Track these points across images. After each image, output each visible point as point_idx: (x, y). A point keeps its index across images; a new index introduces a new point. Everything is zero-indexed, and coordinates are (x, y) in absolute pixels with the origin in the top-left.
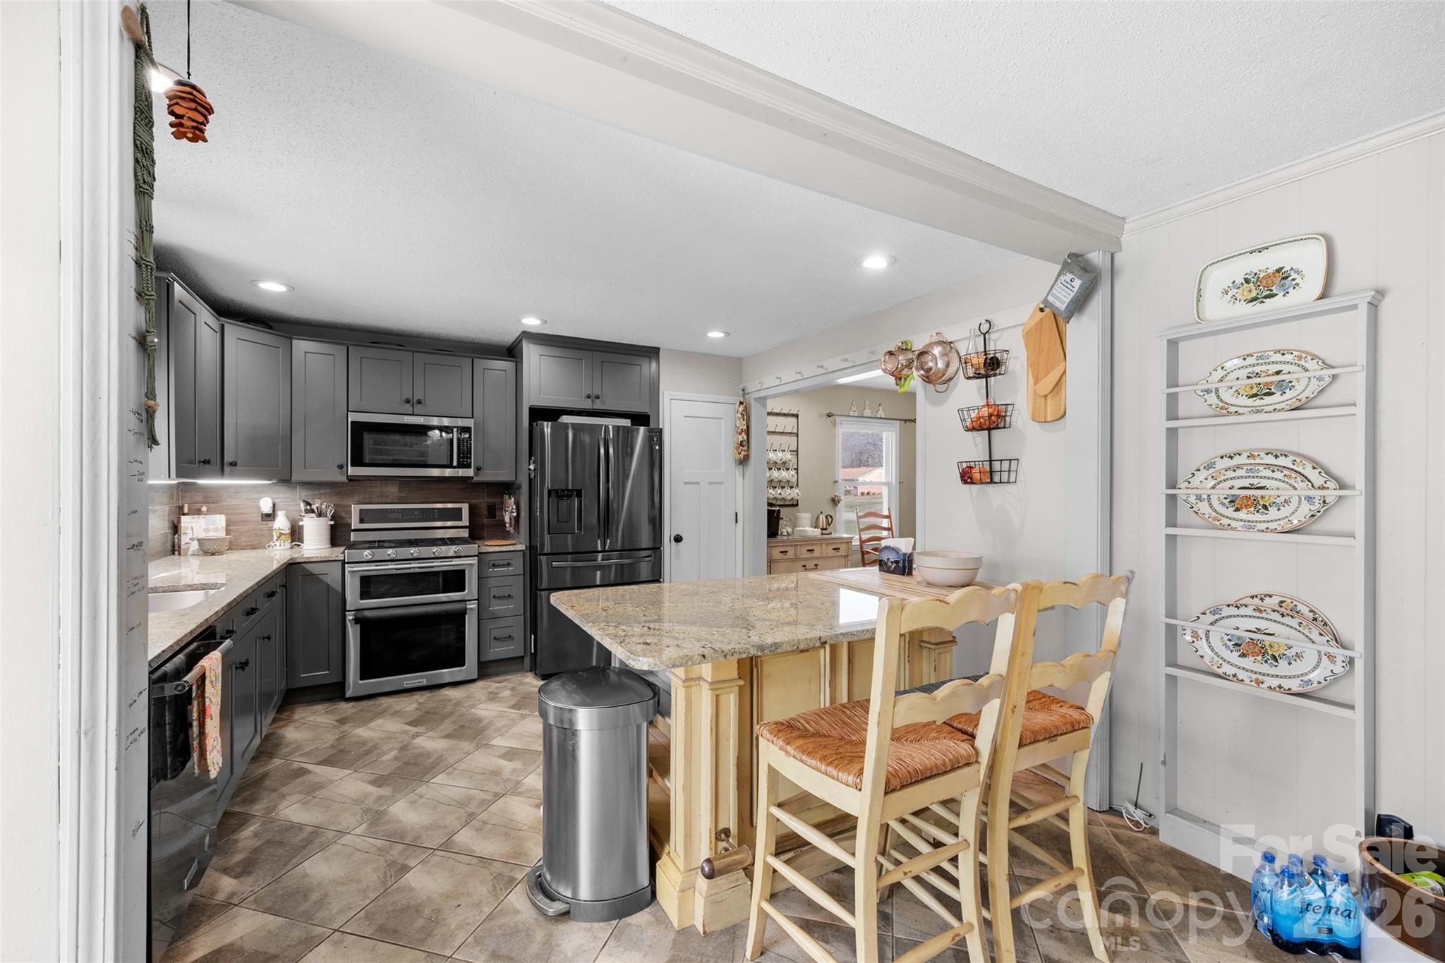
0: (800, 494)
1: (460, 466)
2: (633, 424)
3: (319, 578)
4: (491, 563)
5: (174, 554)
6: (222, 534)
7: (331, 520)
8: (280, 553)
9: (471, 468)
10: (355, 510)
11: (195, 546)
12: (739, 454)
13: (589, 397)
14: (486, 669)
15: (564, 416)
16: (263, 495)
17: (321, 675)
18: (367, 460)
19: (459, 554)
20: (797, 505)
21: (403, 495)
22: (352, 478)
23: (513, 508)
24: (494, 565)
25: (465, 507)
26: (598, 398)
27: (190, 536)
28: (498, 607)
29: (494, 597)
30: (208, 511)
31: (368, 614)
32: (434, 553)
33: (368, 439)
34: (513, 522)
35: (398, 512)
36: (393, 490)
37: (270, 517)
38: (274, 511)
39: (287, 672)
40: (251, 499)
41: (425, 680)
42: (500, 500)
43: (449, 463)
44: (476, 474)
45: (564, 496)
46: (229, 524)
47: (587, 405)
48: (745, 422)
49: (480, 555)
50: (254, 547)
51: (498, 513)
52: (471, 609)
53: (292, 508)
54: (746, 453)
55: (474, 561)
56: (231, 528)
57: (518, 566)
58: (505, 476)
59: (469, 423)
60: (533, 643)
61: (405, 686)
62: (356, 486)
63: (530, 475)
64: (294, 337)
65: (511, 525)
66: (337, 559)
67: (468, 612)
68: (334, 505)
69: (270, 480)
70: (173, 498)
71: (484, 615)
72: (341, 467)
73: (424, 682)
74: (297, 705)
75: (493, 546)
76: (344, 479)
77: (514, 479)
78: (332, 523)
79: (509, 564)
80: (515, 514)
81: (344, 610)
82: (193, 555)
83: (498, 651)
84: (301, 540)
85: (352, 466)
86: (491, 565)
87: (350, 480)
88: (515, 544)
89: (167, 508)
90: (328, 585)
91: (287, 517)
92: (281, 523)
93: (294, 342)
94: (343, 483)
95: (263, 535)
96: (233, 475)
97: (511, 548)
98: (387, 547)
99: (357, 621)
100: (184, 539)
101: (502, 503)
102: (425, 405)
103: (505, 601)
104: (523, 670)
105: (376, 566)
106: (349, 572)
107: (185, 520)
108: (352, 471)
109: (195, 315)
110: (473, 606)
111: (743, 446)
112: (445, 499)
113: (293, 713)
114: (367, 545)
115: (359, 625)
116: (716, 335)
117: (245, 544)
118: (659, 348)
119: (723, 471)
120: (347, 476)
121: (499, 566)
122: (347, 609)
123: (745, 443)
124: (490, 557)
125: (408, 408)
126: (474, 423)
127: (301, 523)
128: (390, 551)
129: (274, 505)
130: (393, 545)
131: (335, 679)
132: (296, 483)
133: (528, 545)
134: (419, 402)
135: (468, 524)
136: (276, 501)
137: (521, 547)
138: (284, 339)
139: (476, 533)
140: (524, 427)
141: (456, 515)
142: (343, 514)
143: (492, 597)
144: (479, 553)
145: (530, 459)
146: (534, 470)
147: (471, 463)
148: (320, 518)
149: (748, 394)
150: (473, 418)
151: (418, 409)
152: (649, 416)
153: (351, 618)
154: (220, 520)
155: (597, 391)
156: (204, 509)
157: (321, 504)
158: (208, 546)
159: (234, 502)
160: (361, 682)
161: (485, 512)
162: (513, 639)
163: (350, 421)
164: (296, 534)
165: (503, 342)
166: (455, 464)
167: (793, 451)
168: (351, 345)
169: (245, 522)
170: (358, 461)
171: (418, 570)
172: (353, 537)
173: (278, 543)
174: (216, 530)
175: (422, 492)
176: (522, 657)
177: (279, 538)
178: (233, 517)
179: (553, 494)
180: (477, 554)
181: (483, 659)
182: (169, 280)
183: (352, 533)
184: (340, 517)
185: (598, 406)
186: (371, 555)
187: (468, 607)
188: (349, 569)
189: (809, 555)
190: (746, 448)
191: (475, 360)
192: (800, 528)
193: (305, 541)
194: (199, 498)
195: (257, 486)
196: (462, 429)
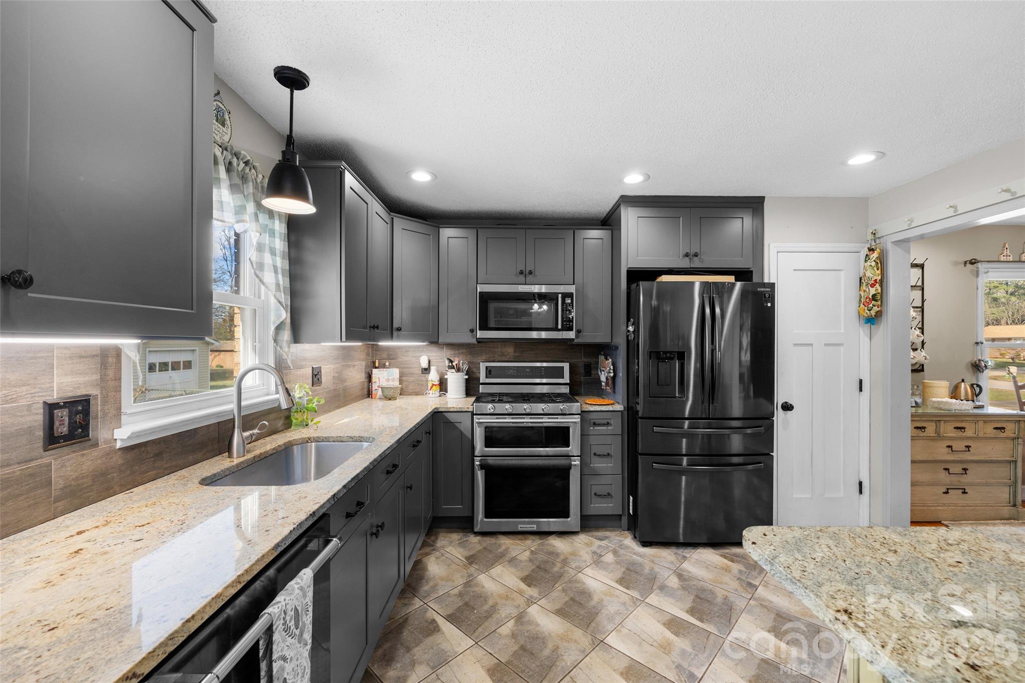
0: (928, 357)
1: (564, 329)
3: (455, 425)
4: (592, 421)
5: (369, 397)
6: (397, 384)
7: (466, 375)
8: (430, 402)
9: (572, 330)
10: (483, 366)
11: (380, 392)
12: (870, 310)
13: (687, 256)
14: (589, 523)
15: (663, 276)
16: (423, 354)
17: (456, 508)
18: (492, 325)
19: (564, 412)
20: (922, 370)
21: (517, 354)
22: (480, 340)
23: (610, 369)
24: (594, 424)
25: (566, 366)
26: (697, 256)
27: (377, 384)
28: (599, 464)
29: (595, 454)
30: (389, 365)
31: (491, 461)
32: (543, 409)
33: (492, 306)
34: (610, 382)
35: (514, 370)
36: (511, 350)
37: (426, 371)
38: (429, 366)
39: (433, 503)
40: (415, 357)
41: (535, 526)
42: (594, 360)
43: (554, 327)
44: (577, 336)
45: (667, 358)
46: (402, 375)
47: (685, 264)
48: (879, 272)
49: (583, 413)
50: (417, 394)
51: (593, 372)
52: (575, 465)
53: (441, 364)
54: (879, 309)
55: (577, 419)
56: (403, 378)
57: (616, 426)
58: (600, 337)
59: (572, 289)
60: (631, 504)
61: (520, 529)
62: (484, 347)
63: (628, 337)
64: (441, 226)
65: (607, 384)
66: (468, 410)
67: (572, 468)
68: (469, 362)
69: (424, 342)
70: (369, 356)
71: (586, 471)
72: (472, 331)
73: (534, 528)
74: (440, 529)
75: (593, 404)
76: (474, 341)
77: (610, 341)
78: (467, 377)
79: (608, 423)
80: (612, 375)
81: (473, 456)
82: (380, 398)
83: (599, 507)
84: (446, 391)
85: (480, 330)
86: (592, 423)
87: (479, 342)
88: (613, 404)
89: (364, 363)
90: (462, 432)
91: (438, 371)
92: (433, 377)
93: (441, 230)
94: (474, 344)
95: (423, 385)
96: (399, 338)
97: (610, 408)
98: (506, 402)
99: (482, 467)
100: (375, 386)
101: (597, 363)
102: (535, 275)
103: (605, 459)
104: (620, 527)
105: (497, 418)
106: (477, 423)
107: (375, 371)
108: (480, 334)
109: (367, 204)
110: (576, 462)
111: (876, 301)
112: (550, 359)
113: (437, 539)
114: (490, 399)
115: (484, 471)
116: (862, 159)
117: (411, 391)
118: (764, 197)
119: (842, 331)
120: (477, 339)
121: (599, 425)
122: (475, 455)
123: (879, 297)
124: (592, 416)
125: (521, 278)
126: (576, 290)
127: (446, 377)
128: (508, 406)
129: (429, 362)
130: (510, 400)
131: (467, 513)
132: (444, 344)
133: (626, 406)
134: (531, 273)
135: (569, 382)
136: (431, 358)
137: (619, 407)
138: (433, 227)
139: (575, 392)
140: (622, 289)
141: (559, 373)
142: (475, 370)
143: (592, 454)
144: (582, 412)
145: (628, 320)
146: (634, 332)
147: (573, 325)
148: (459, 373)
149: (879, 238)
150: (574, 284)
151: (530, 278)
152: (752, 271)
153: (478, 463)
154: (395, 372)
155: (695, 249)
156: (387, 364)
157: (459, 362)
158: (388, 393)
159: (406, 359)
160: (485, 520)
161: (582, 370)
162: (612, 497)
163: (478, 291)
164: (443, 385)
165: (600, 213)
166: (560, 327)
167: (917, 307)
168: (480, 228)
169: (412, 374)
170: (484, 326)
171: (530, 425)
172: (482, 389)
173: (431, 392)
174: (393, 380)
175: (533, 352)
176: (620, 516)
177: (431, 388)
178: (405, 371)
179: (652, 355)
180: (580, 412)
181: (584, 514)
182: (342, 168)
183: (481, 386)
184: (473, 372)
185: (696, 264)
186: (492, 409)
187: (573, 463)
188: (477, 420)
189: (959, 434)
190: (879, 303)
191: (576, 231)
192: (934, 399)
193: (448, 391)
194: (385, 356)
195: (418, 347)
196: (566, 295)
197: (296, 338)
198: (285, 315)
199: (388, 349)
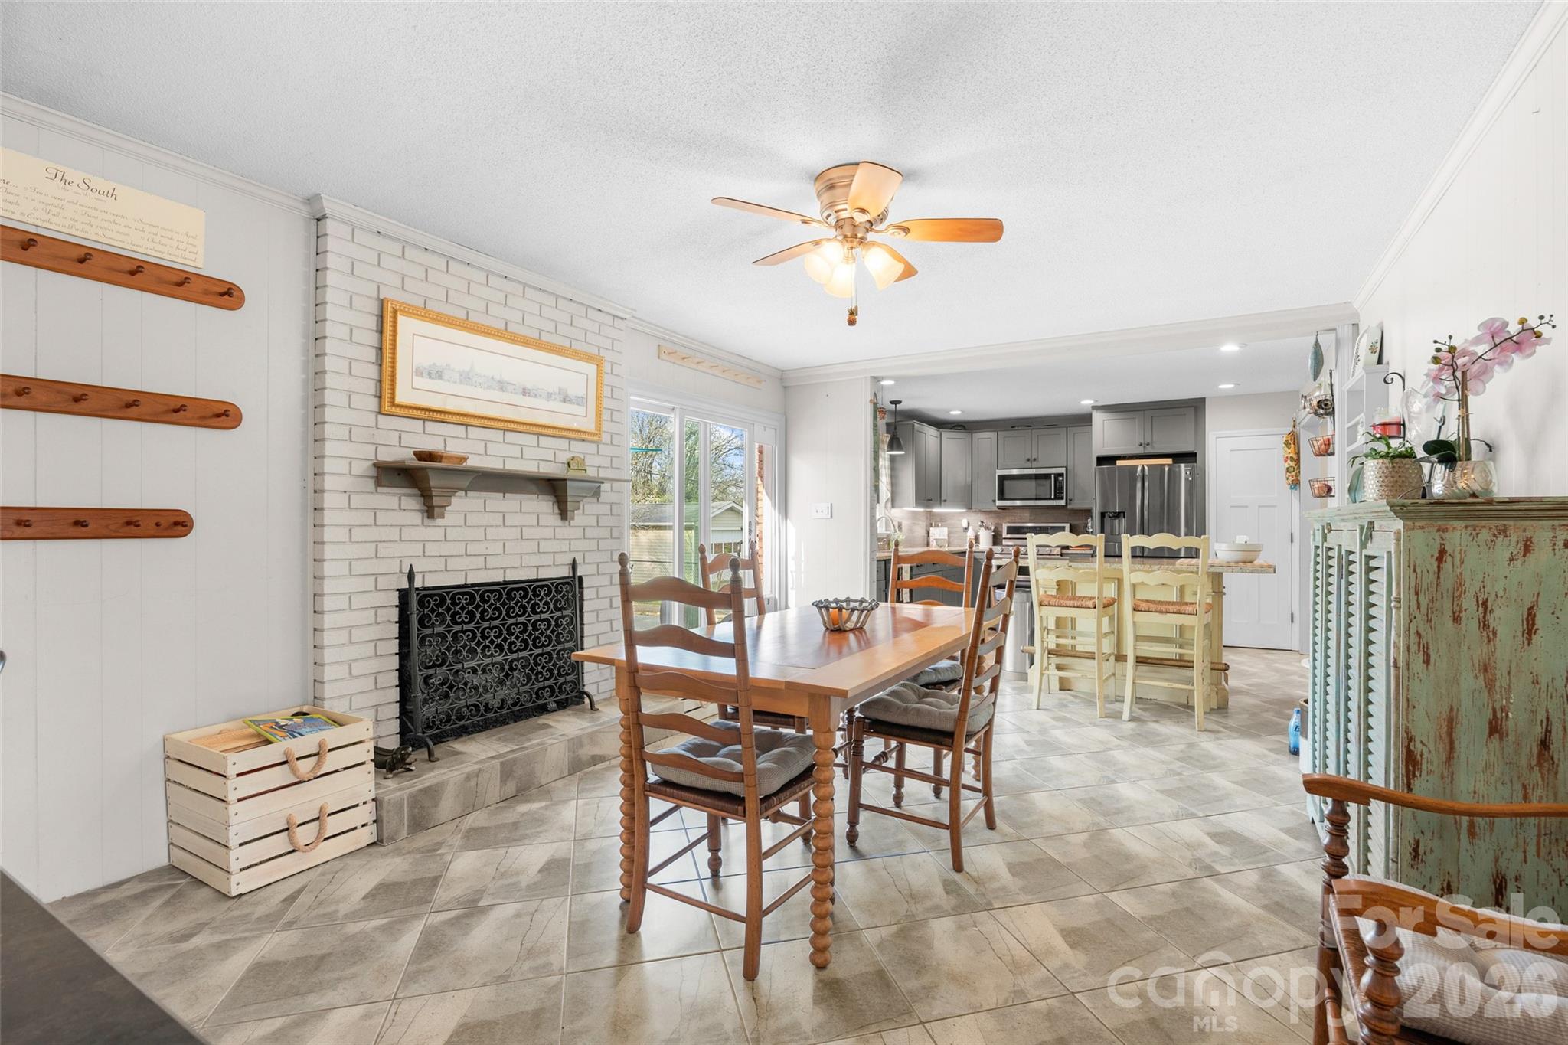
1: (1056, 498)
2: (1174, 462)
6: (946, 538)
9: (1063, 499)
10: (1004, 526)
11: (935, 543)
12: (1292, 478)
13: (1141, 445)
15: (1120, 461)
16: (963, 517)
18: (1006, 497)
21: (1034, 517)
22: (1001, 507)
23: (1090, 526)
25: (1066, 526)
26: (1150, 445)
27: (934, 538)
30: (941, 525)
33: (1007, 483)
35: (1028, 528)
36: (1027, 514)
37: (966, 529)
38: (968, 526)
40: (958, 519)
43: (1050, 497)
44: (1066, 503)
45: (1113, 517)
46: (950, 532)
47: (1140, 451)
53: (975, 524)
54: (1297, 476)
56: (951, 535)
58: (1087, 503)
59: (1063, 470)
62: (1005, 512)
64: (974, 431)
68: (993, 523)
69: (963, 508)
70: (928, 518)
72: (994, 501)
76: (996, 508)
78: (993, 531)
84: (979, 541)
85: (999, 500)
87: (1000, 509)
89: (924, 524)
91: (974, 528)
92: (971, 534)
93: (974, 433)
94: (996, 510)
95: (963, 540)
96: (945, 507)
100: (931, 539)
102: (1038, 461)
107: (932, 529)
108: (999, 503)
111: (1291, 471)
117: (955, 544)
118: (1204, 399)
119: (1276, 495)
120: (998, 506)
123: (1295, 469)
125: (1028, 464)
126: (1066, 471)
127: (979, 532)
129: (968, 523)
132: (977, 510)
134: (1035, 460)
136: (969, 520)
138: (969, 433)
140: (1094, 470)
142: (998, 528)
147: (1063, 496)
148: (988, 530)
150: (1062, 467)
151: (1034, 464)
152: (1196, 454)
154: (945, 530)
155: (1149, 439)
157: (987, 522)
159: (952, 520)
163: (998, 475)
164: (977, 539)
165: (1080, 413)
166: (1053, 497)
168: (1000, 431)
169: (957, 531)
170: (1002, 497)
172: (1005, 543)
174: (944, 535)
175: (1044, 516)
178: (952, 529)
179: (1106, 515)
183: (1004, 540)
184: (996, 529)
185: (1149, 450)
190: (1297, 472)
191: (1068, 428)
194: (938, 519)
195: (961, 513)
196: (1057, 475)
197: (893, 507)
198: (889, 495)
199: (939, 514)
